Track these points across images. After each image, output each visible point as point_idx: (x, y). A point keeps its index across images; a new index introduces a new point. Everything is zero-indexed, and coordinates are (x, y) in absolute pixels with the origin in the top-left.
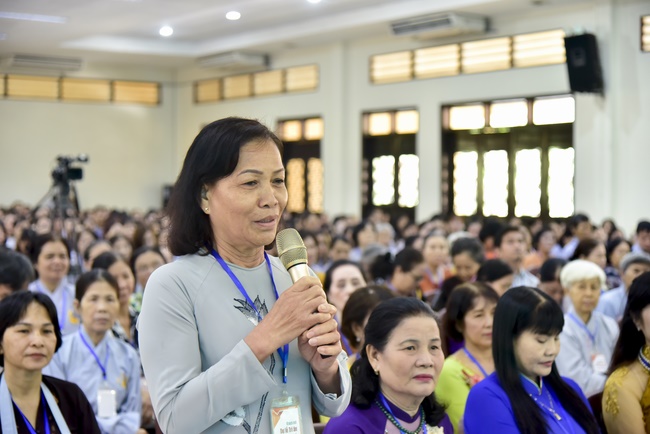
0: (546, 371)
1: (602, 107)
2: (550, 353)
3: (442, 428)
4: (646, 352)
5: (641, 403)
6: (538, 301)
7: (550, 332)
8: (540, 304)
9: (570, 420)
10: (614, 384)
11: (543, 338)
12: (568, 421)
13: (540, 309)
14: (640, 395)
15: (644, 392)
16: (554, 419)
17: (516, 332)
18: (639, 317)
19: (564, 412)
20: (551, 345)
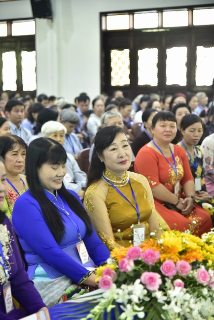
0: (59, 186)
1: (52, 27)
2: (60, 175)
3: (6, 226)
4: (106, 173)
5: (106, 203)
6: (51, 145)
7: (59, 162)
8: (52, 147)
9: (74, 215)
10: (90, 194)
11: (55, 166)
12: (73, 216)
13: (52, 150)
14: (105, 198)
15: (107, 197)
16: (65, 214)
17: (39, 164)
18: (102, 154)
19: (70, 210)
20: (60, 170)
